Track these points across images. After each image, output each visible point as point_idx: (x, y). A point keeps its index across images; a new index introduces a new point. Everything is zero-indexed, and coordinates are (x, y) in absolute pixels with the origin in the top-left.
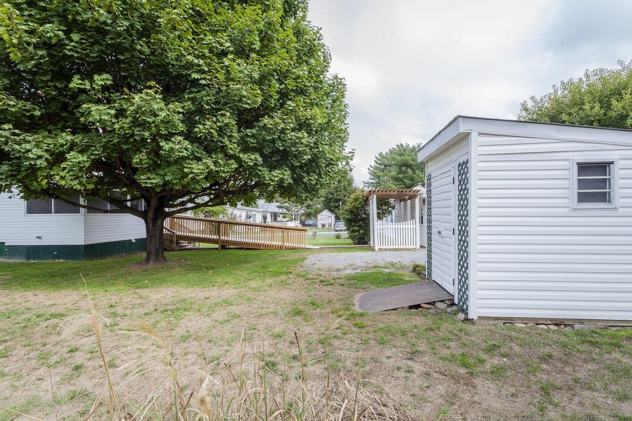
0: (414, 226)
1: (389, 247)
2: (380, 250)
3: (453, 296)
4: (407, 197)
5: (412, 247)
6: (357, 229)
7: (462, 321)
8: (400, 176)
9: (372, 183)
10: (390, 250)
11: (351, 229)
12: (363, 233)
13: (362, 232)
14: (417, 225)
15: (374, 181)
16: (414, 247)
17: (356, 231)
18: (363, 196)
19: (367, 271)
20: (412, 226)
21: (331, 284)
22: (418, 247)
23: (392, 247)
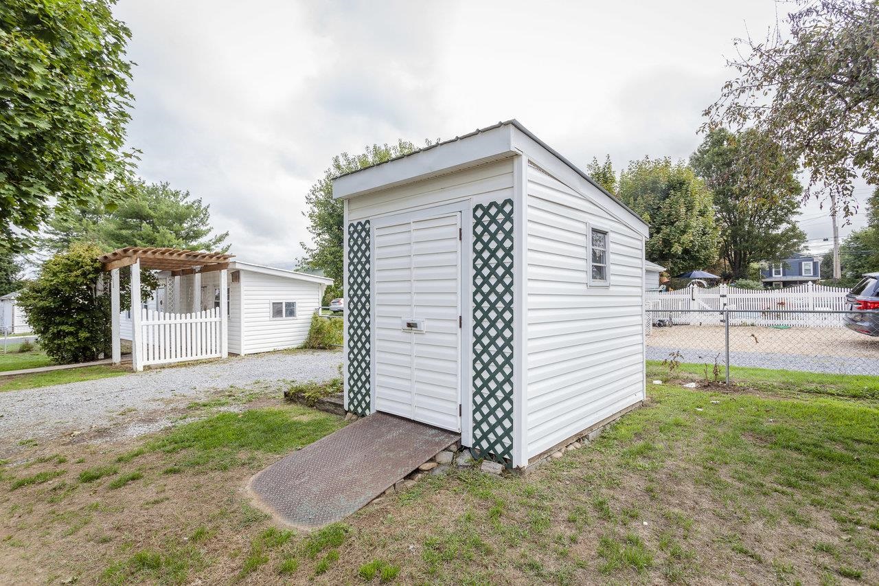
0: (218, 319)
1: (168, 360)
2: (148, 368)
3: (460, 434)
4: (198, 268)
5: (214, 355)
6: (72, 329)
7: (500, 475)
8: (124, 232)
9: (51, 240)
10: (171, 366)
11: (53, 329)
12: (87, 339)
13: (83, 335)
14: (223, 316)
15: (55, 238)
16: (218, 355)
17: (71, 333)
18: (94, 261)
19: (189, 420)
20: (213, 319)
21: (133, 479)
22: (225, 355)
23: (174, 360)
